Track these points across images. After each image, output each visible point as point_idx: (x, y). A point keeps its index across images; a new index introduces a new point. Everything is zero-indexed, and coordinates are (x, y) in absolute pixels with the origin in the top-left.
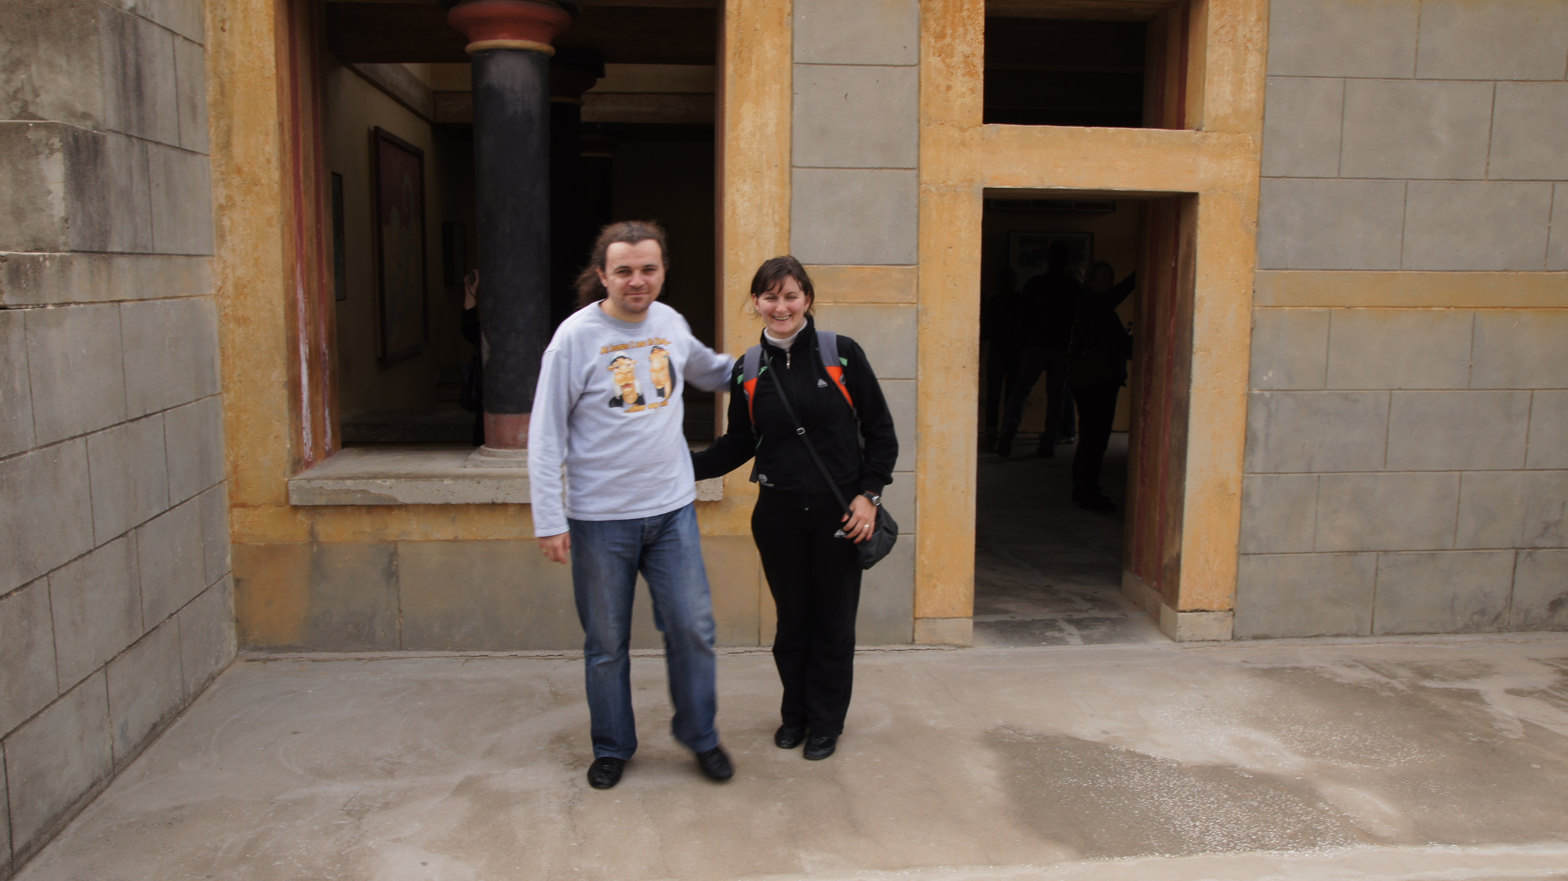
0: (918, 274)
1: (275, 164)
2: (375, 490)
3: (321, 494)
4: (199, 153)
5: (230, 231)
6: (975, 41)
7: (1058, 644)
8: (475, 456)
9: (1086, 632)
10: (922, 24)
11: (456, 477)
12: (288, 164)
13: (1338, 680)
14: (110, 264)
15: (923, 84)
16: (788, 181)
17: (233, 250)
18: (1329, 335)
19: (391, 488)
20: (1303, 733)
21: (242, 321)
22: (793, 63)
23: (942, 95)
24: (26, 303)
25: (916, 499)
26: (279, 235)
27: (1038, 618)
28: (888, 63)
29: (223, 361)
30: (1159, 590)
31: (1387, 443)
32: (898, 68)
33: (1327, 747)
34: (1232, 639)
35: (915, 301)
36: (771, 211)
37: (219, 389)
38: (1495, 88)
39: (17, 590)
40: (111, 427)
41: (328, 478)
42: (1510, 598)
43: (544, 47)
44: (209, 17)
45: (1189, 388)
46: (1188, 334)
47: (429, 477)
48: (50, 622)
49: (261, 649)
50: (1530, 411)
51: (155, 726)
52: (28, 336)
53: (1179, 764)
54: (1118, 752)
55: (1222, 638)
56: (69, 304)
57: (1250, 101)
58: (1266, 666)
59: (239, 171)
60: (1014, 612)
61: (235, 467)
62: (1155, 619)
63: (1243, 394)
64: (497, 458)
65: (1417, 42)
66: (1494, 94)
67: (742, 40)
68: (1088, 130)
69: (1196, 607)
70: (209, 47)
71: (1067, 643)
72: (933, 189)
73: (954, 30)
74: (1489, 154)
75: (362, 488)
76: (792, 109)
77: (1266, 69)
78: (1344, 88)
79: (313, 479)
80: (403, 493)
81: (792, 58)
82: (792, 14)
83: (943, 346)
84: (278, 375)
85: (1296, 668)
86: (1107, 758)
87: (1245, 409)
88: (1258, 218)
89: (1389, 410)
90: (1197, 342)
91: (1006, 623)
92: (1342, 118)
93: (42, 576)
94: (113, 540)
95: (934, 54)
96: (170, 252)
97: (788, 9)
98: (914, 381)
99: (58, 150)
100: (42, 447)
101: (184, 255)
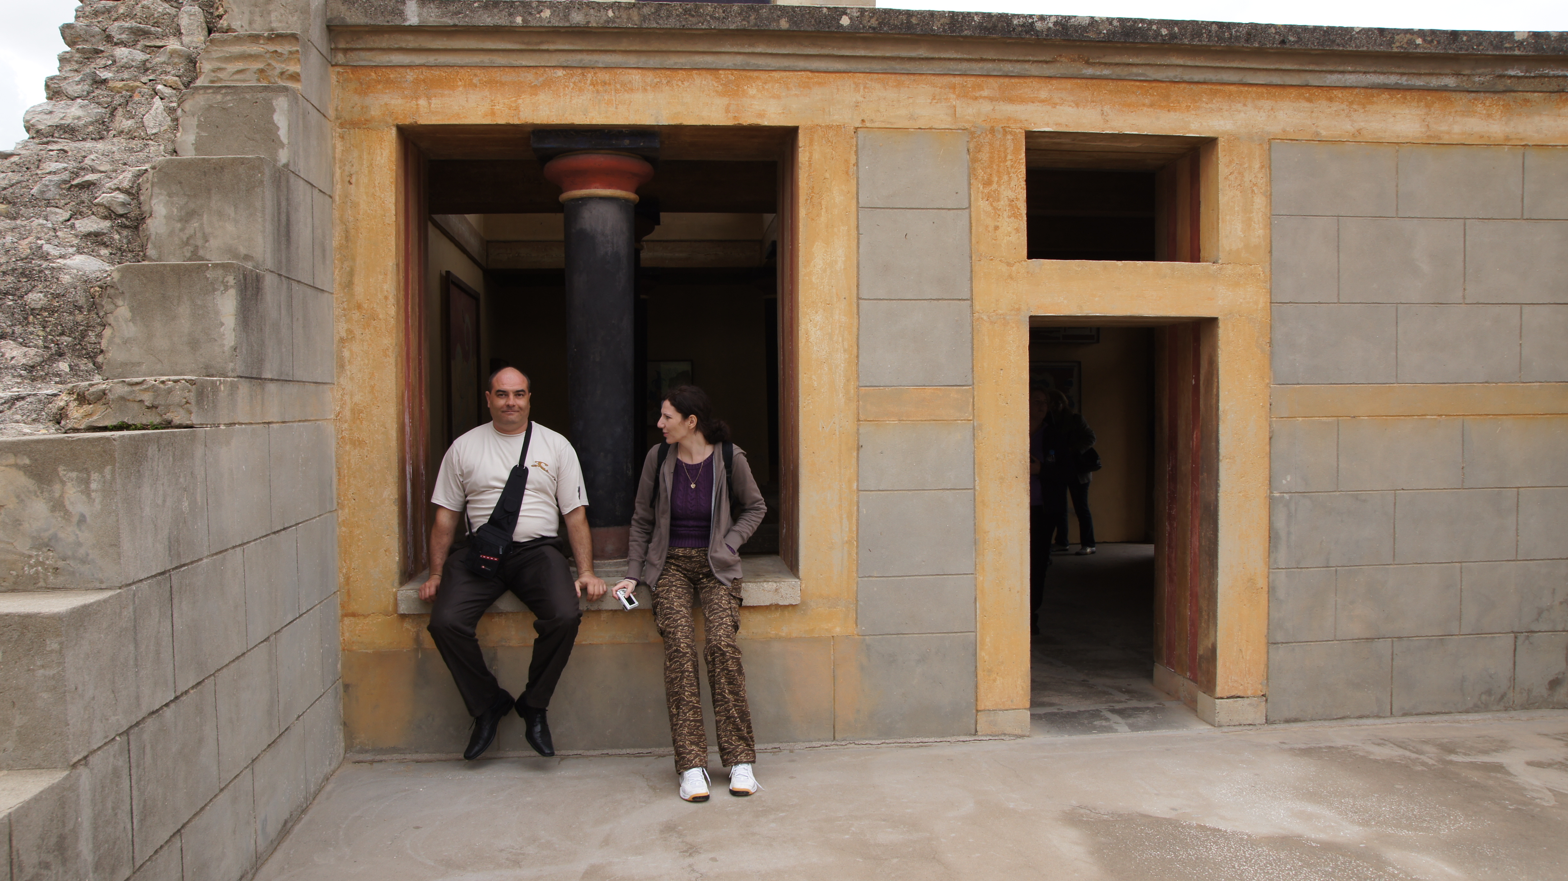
0: (973, 394)
1: (392, 300)
4: (326, 291)
5: (349, 361)
6: (1017, 187)
7: (1108, 732)
9: (1130, 721)
10: (972, 173)
12: (401, 301)
13: (1372, 757)
14: (263, 389)
15: (974, 224)
16: (856, 311)
17: (352, 379)
18: (1338, 442)
20: (1354, 804)
21: (358, 443)
22: (858, 207)
23: (990, 235)
24: (207, 423)
25: (976, 599)
26: (394, 364)
27: (1082, 709)
28: (942, 206)
29: (339, 480)
30: (1194, 679)
31: (1394, 539)
32: (952, 211)
33: (1379, 817)
34: (1266, 723)
35: (971, 418)
36: (840, 339)
37: (335, 506)
38: (1465, 224)
39: (193, 687)
40: (260, 538)
42: (1513, 679)
43: (631, 196)
44: (338, 172)
45: (1217, 492)
46: (1213, 444)
48: (215, 719)
49: (367, 751)
50: (1518, 507)
51: (286, 822)
52: (207, 453)
53: (1249, 836)
54: (1190, 827)
55: (1257, 722)
56: (235, 424)
57: (1259, 236)
58: (1303, 746)
59: (359, 307)
60: (1059, 705)
61: (348, 579)
62: (1192, 706)
63: (1266, 497)
65: (1397, 186)
66: (1465, 229)
67: (813, 187)
68: (1119, 263)
69: (1232, 694)
70: (337, 198)
71: (1116, 731)
72: (985, 318)
73: (1000, 178)
74: (1465, 281)
76: (858, 247)
77: (1270, 209)
78: (1338, 225)
81: (858, 202)
82: (857, 164)
83: (997, 459)
84: (391, 493)
85: (1330, 747)
86: (1182, 832)
87: (1268, 510)
88: (1271, 338)
89: (1395, 508)
90: (1222, 451)
91: (1055, 714)
92: (1338, 252)
93: (210, 676)
94: (259, 644)
95: (982, 199)
96: (304, 380)
97: (853, 160)
98: (972, 491)
99: (232, 287)
100: (213, 555)
101: (314, 383)
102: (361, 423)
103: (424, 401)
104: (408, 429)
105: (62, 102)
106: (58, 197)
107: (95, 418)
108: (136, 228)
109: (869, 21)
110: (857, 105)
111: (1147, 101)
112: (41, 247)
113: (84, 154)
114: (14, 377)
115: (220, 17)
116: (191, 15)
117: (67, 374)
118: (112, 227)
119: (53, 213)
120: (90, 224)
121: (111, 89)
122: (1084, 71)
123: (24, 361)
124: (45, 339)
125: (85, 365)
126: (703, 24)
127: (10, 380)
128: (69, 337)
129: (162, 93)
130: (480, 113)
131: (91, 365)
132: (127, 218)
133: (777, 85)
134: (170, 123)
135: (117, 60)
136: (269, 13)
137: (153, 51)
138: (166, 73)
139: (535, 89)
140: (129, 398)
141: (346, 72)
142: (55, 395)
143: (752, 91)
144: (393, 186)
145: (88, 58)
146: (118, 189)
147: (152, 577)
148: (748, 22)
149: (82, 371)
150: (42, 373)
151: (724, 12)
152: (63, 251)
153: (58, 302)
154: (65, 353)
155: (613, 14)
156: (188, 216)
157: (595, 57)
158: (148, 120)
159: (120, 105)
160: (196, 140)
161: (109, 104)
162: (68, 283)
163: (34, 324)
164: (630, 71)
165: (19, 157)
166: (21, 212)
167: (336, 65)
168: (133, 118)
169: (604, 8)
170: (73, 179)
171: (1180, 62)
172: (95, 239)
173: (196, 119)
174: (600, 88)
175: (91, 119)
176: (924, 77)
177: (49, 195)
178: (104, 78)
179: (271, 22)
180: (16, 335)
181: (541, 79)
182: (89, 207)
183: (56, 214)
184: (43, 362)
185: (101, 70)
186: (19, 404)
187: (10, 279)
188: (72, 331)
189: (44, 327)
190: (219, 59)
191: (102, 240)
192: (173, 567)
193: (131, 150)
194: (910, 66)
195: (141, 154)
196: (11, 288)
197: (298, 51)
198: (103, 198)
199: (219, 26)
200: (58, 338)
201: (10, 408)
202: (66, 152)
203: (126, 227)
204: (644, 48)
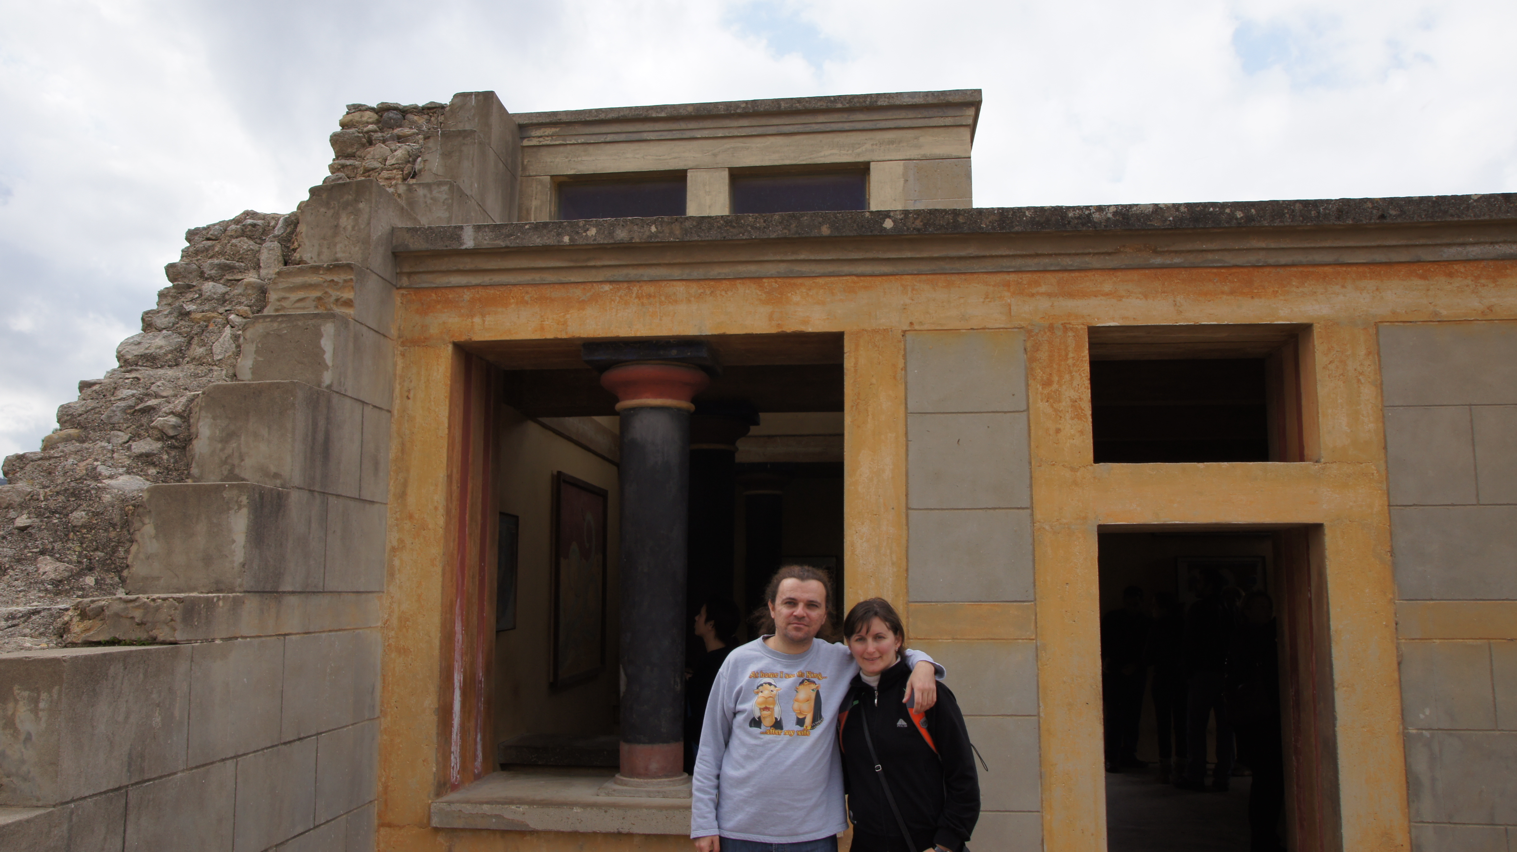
0: (1036, 610)
1: (441, 511)
2: (508, 815)
3: (459, 817)
4: (377, 502)
5: (399, 570)
6: (1081, 386)
8: (610, 785)
10: (1029, 373)
11: (585, 806)
12: (454, 511)
14: (280, 602)
15: (1032, 428)
16: (904, 522)
18: (1492, 669)
19: (524, 814)
21: (403, 651)
22: (906, 412)
23: (1051, 437)
24: (196, 638)
25: (1043, 840)
26: (440, 573)
28: (998, 409)
29: (384, 687)
32: (1008, 414)
35: (1033, 637)
36: (888, 551)
40: (263, 749)
41: (468, 802)
43: (684, 404)
44: (398, 387)
45: (1334, 726)
46: (1328, 671)
47: (559, 805)
52: (193, 668)
56: (237, 638)
57: (1369, 431)
59: (411, 517)
61: (386, 788)
63: (1398, 734)
64: (629, 786)
67: (859, 394)
68: (1201, 465)
70: (396, 412)
72: (1047, 527)
73: (1061, 377)
75: (497, 813)
76: (907, 455)
77: (1382, 400)
78: (1471, 415)
79: (453, 803)
80: (535, 819)
81: (906, 408)
82: (905, 369)
83: (1064, 682)
84: (430, 702)
87: (1402, 750)
88: (1391, 546)
90: (1338, 677)
95: (1042, 400)
96: (340, 590)
97: (901, 364)
98: (1036, 718)
99: (245, 506)
100: (192, 769)
101: (353, 592)
102: (407, 631)
104: (459, 637)
105: (151, 334)
106: (122, 421)
107: (92, 633)
108: (184, 448)
109: (913, 223)
110: (905, 308)
111: (1226, 289)
112: (95, 468)
113: (153, 381)
114: (40, 591)
115: (295, 250)
116: (270, 250)
117: (91, 587)
118: (163, 448)
119: (115, 436)
120: (141, 446)
121: (192, 320)
122: (1152, 261)
123: (53, 576)
124: (80, 555)
125: (111, 578)
126: (743, 235)
127: (34, 595)
128: (102, 552)
129: (233, 322)
130: (530, 329)
131: (117, 579)
132: (177, 440)
133: (821, 291)
134: (234, 349)
135: (203, 294)
136: (335, 245)
137: (233, 284)
138: (240, 303)
139: (582, 304)
140: (123, 614)
141: (410, 294)
142: (67, 610)
143: (796, 298)
144: (447, 400)
145: (181, 293)
146: (172, 413)
147: (101, 793)
148: (789, 230)
149: (107, 585)
150: (67, 587)
151: (764, 222)
152: (113, 471)
153: (96, 520)
154: (95, 568)
155: (655, 230)
156: (228, 437)
157: (641, 271)
158: (217, 348)
159: (196, 334)
160: (253, 365)
161: (188, 333)
162: (108, 502)
163: (73, 540)
164: (675, 283)
165: (99, 385)
166: (90, 436)
167: (401, 288)
168: (205, 346)
169: (648, 224)
170: (138, 405)
171: (1263, 245)
172: (146, 459)
173: (255, 345)
174: (645, 301)
175: (171, 348)
176: (976, 276)
177: (115, 420)
178: (188, 310)
179: (336, 253)
180: (55, 551)
181: (588, 294)
182: (147, 430)
183: (118, 436)
184: (71, 576)
185: (188, 303)
186: (34, 617)
187: (61, 498)
188: (105, 547)
189: (82, 543)
190: (285, 289)
191: (152, 460)
192: (133, 782)
193: (196, 376)
194: (959, 266)
195: (205, 378)
196: (60, 507)
197: (351, 279)
198: (158, 421)
199: (293, 258)
200: (92, 553)
201: (25, 621)
202: (138, 379)
203: (175, 447)
204: (687, 261)
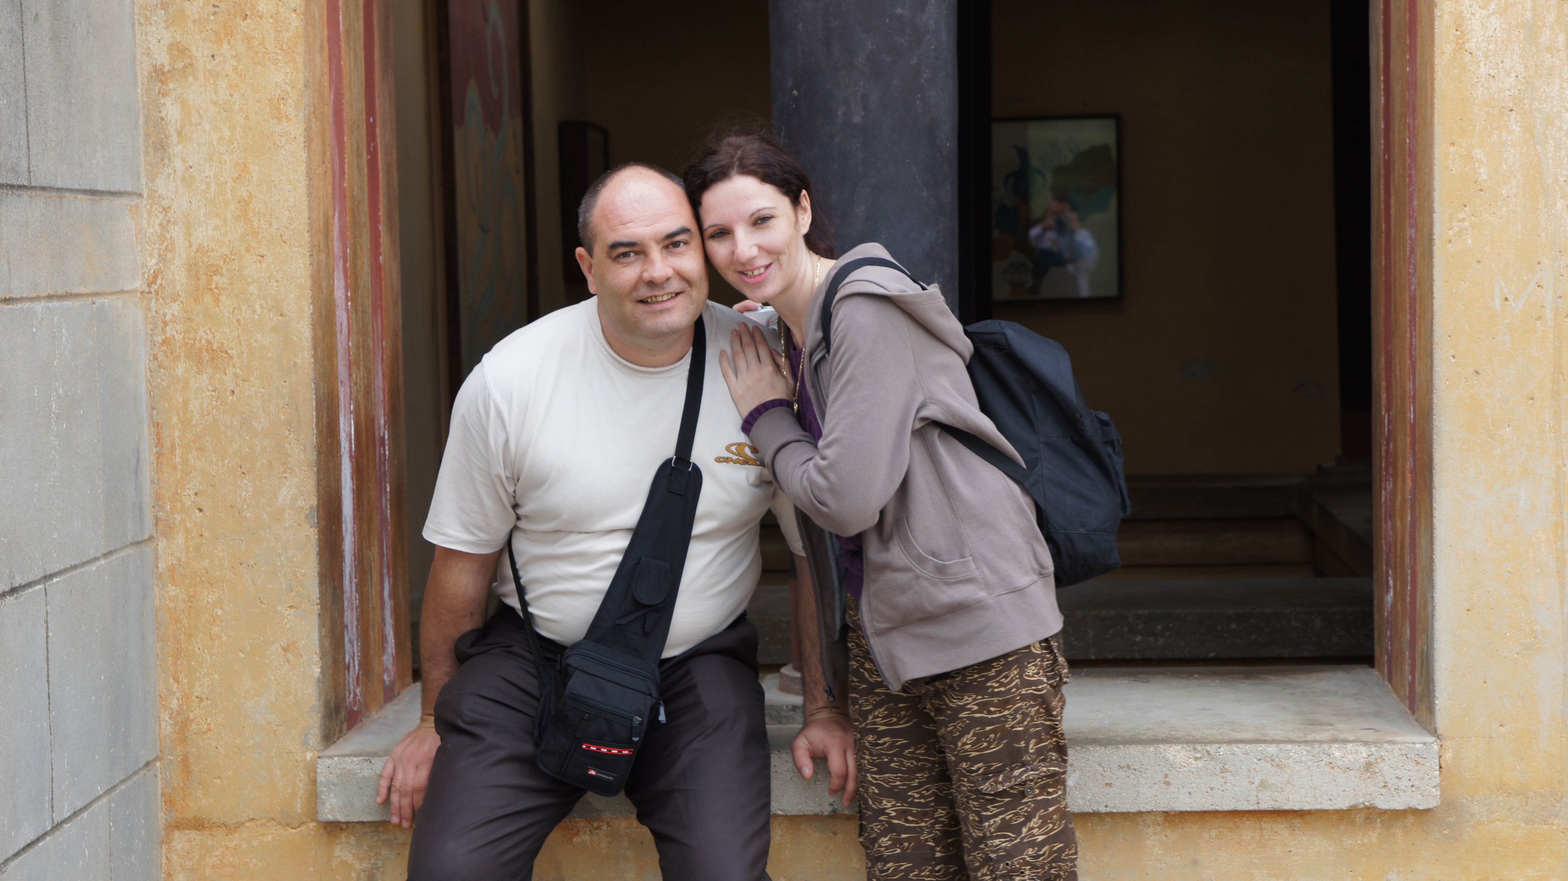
5: (179, 133)
17: (188, 181)
37: (149, 529)
61: (183, 725)
84: (295, 490)
96: (59, 185)
101: (85, 192)
102: (217, 301)
103: (385, 240)
104: (341, 316)
